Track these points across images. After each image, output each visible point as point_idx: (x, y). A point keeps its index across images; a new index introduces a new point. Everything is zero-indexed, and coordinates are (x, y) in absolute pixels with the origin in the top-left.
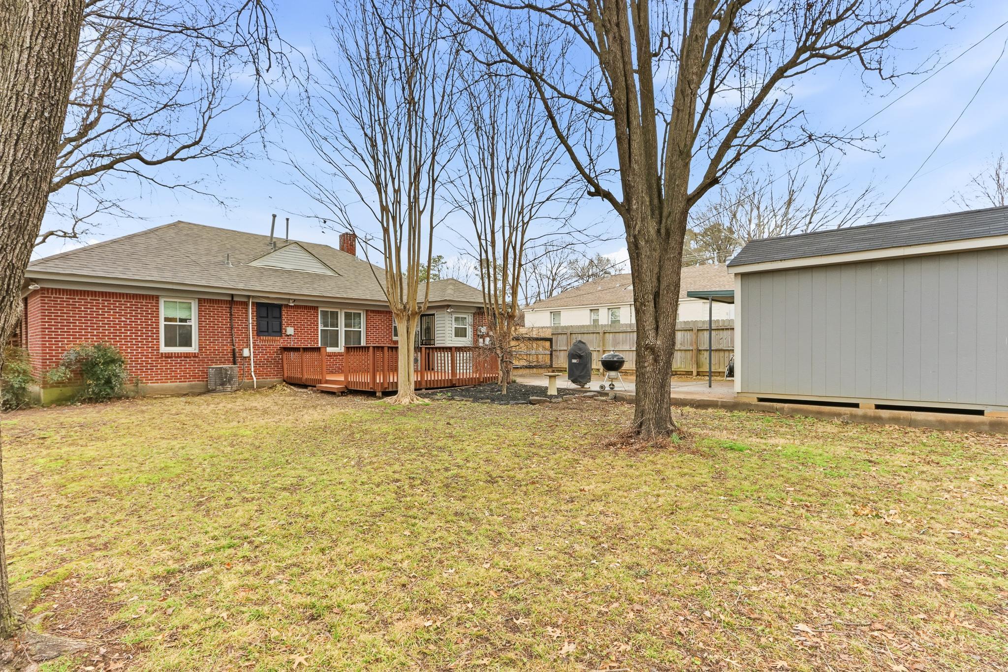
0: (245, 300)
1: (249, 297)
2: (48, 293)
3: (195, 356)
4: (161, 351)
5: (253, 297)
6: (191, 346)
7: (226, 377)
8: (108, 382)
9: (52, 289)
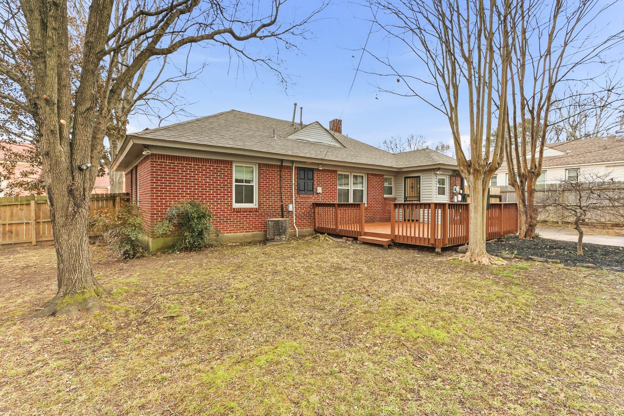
0: (290, 165)
1: (292, 162)
2: (156, 159)
3: (256, 210)
4: (233, 207)
5: (296, 162)
6: (253, 203)
7: (282, 229)
8: (201, 233)
9: (159, 155)
